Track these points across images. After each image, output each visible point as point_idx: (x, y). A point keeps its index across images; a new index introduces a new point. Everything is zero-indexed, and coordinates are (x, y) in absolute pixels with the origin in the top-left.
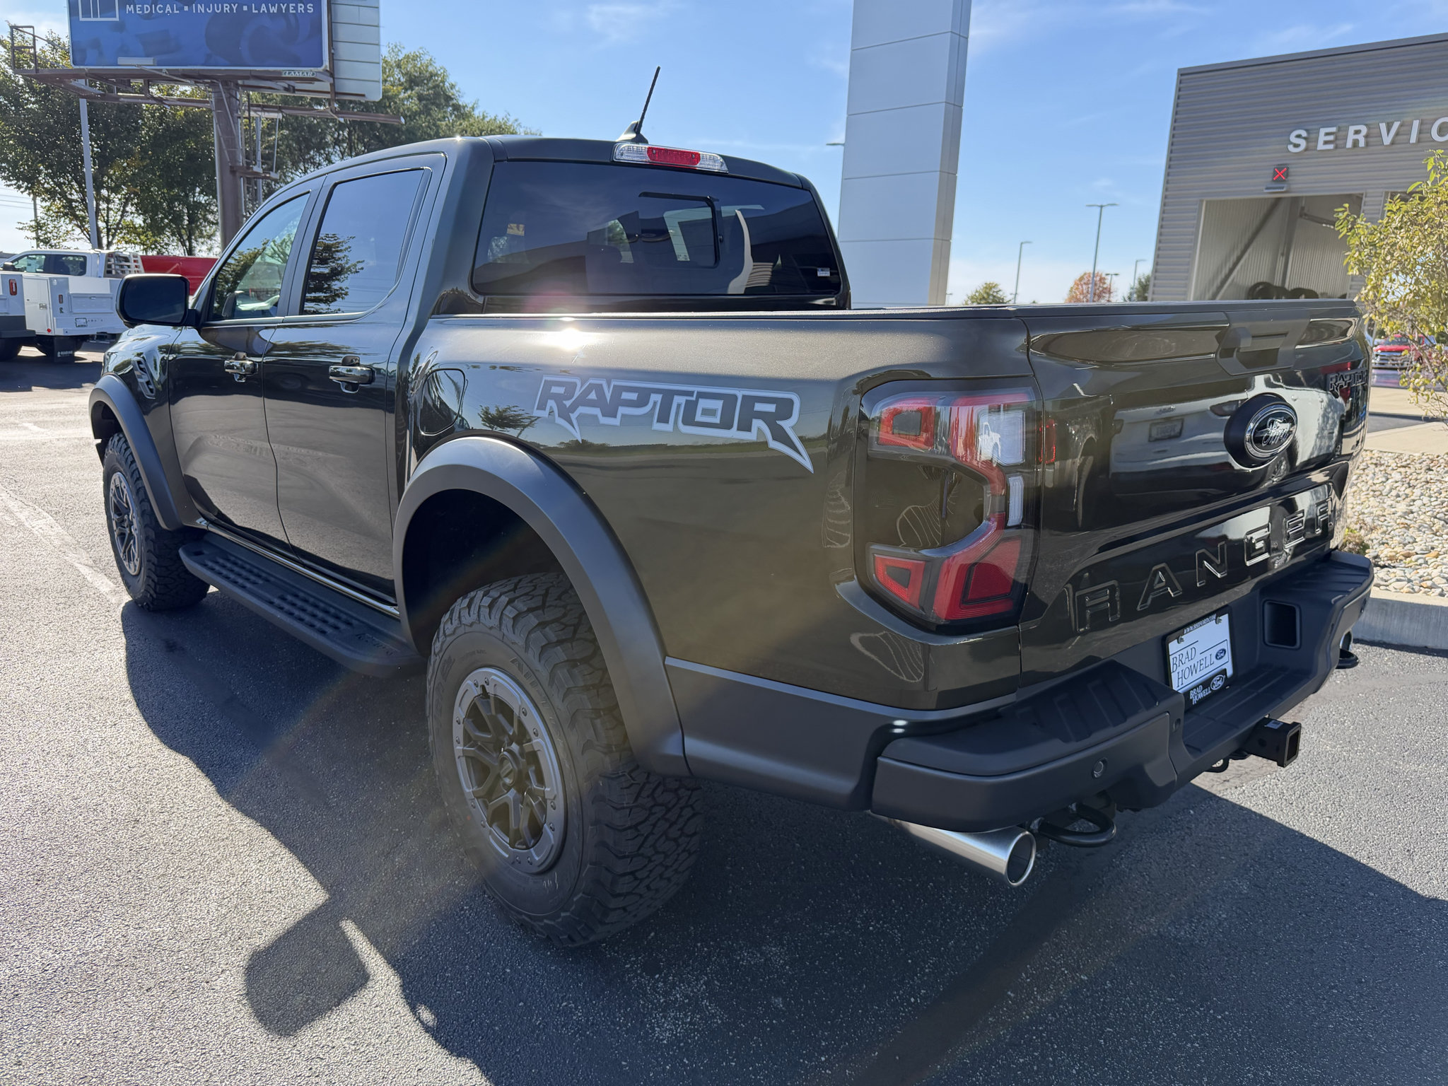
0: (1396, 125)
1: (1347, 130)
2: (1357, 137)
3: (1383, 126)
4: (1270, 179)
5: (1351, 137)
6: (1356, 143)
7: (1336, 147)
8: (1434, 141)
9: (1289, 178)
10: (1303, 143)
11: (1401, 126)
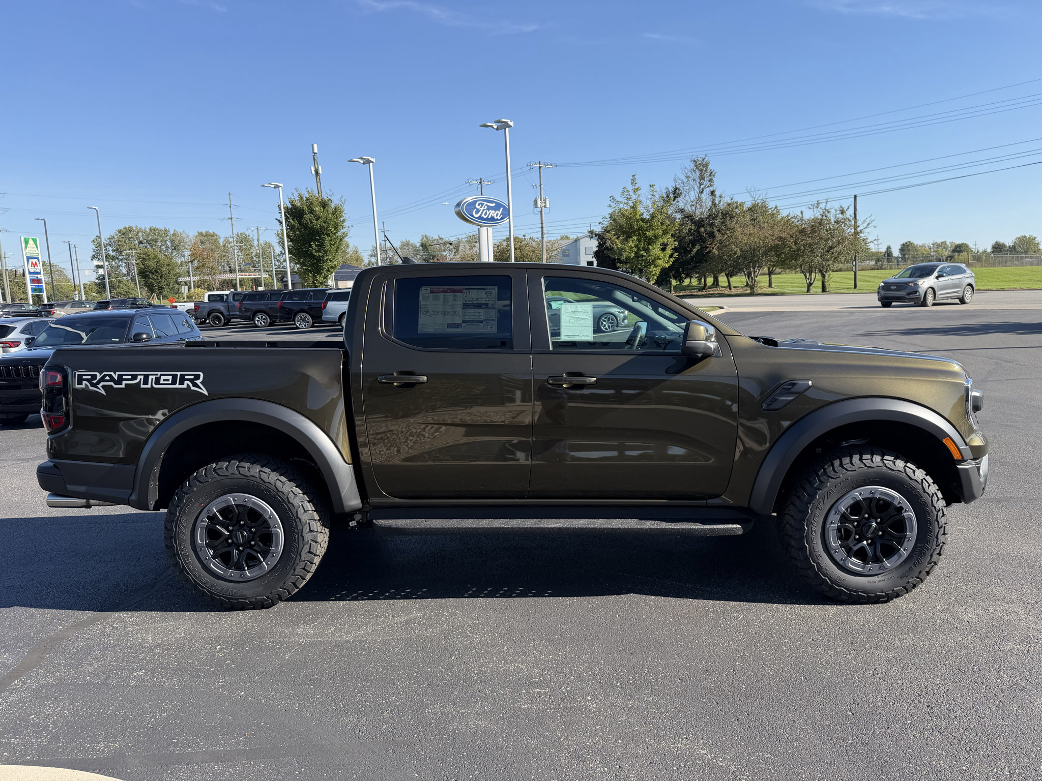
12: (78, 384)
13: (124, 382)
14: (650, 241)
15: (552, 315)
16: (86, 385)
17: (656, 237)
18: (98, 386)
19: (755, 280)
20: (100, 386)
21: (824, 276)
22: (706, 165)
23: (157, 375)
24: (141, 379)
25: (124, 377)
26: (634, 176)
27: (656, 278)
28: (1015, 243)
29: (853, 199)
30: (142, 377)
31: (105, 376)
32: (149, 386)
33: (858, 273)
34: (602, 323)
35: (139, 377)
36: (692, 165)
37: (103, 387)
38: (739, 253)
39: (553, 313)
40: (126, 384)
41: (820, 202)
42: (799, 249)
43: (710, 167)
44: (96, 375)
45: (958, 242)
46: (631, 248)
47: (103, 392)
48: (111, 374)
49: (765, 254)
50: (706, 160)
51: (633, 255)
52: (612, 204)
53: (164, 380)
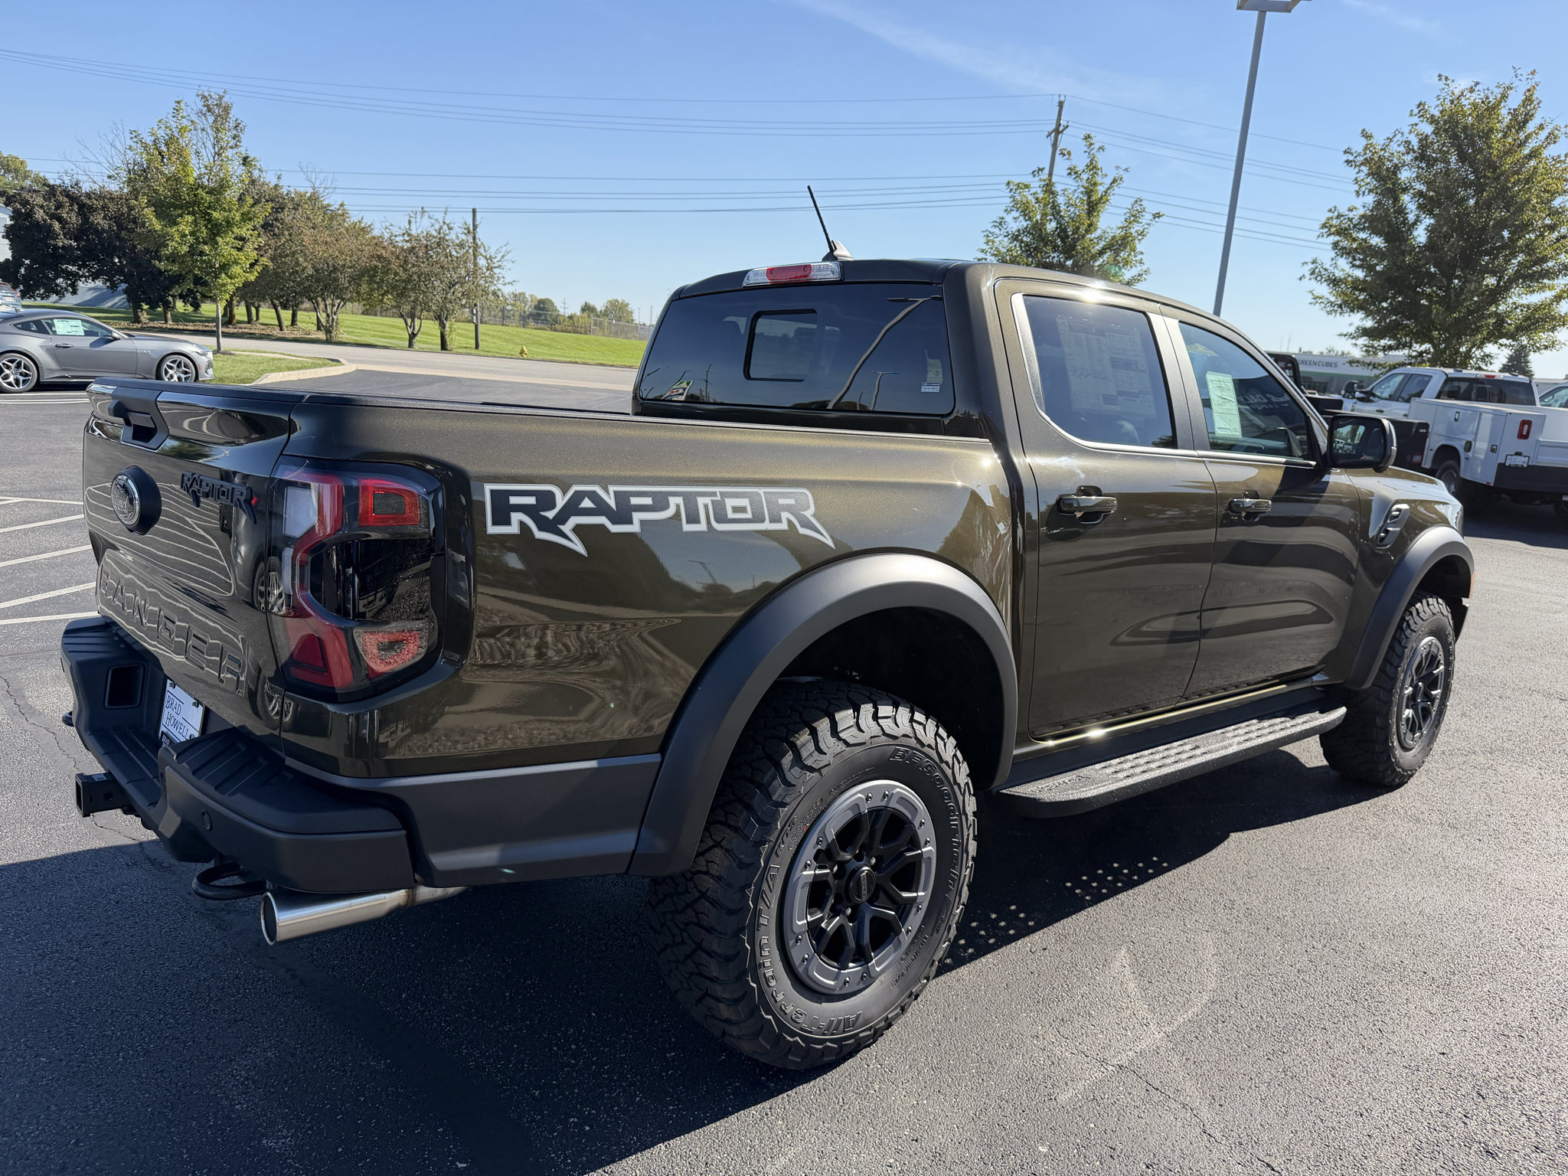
12: (494, 523)
13: (637, 517)
14: (216, 230)
15: (57, 346)
16: (522, 524)
17: (229, 223)
18: (561, 527)
19: (333, 319)
20: (567, 528)
21: (442, 325)
22: (227, 109)
23: (714, 494)
24: (678, 506)
25: (634, 501)
26: (179, 102)
27: (228, 296)
28: (607, 307)
29: (471, 214)
30: (680, 500)
31: (579, 496)
32: (702, 527)
33: (480, 326)
34: (166, 372)
35: (673, 501)
36: (200, 104)
37: (578, 530)
38: (310, 271)
39: (60, 343)
40: (643, 522)
41: (425, 209)
42: (409, 280)
43: (233, 114)
44: (551, 494)
45: (541, 296)
46: (184, 236)
47: (579, 547)
48: (594, 492)
49: (356, 280)
50: (224, 99)
51: (185, 248)
52: (134, 145)
53: (736, 510)
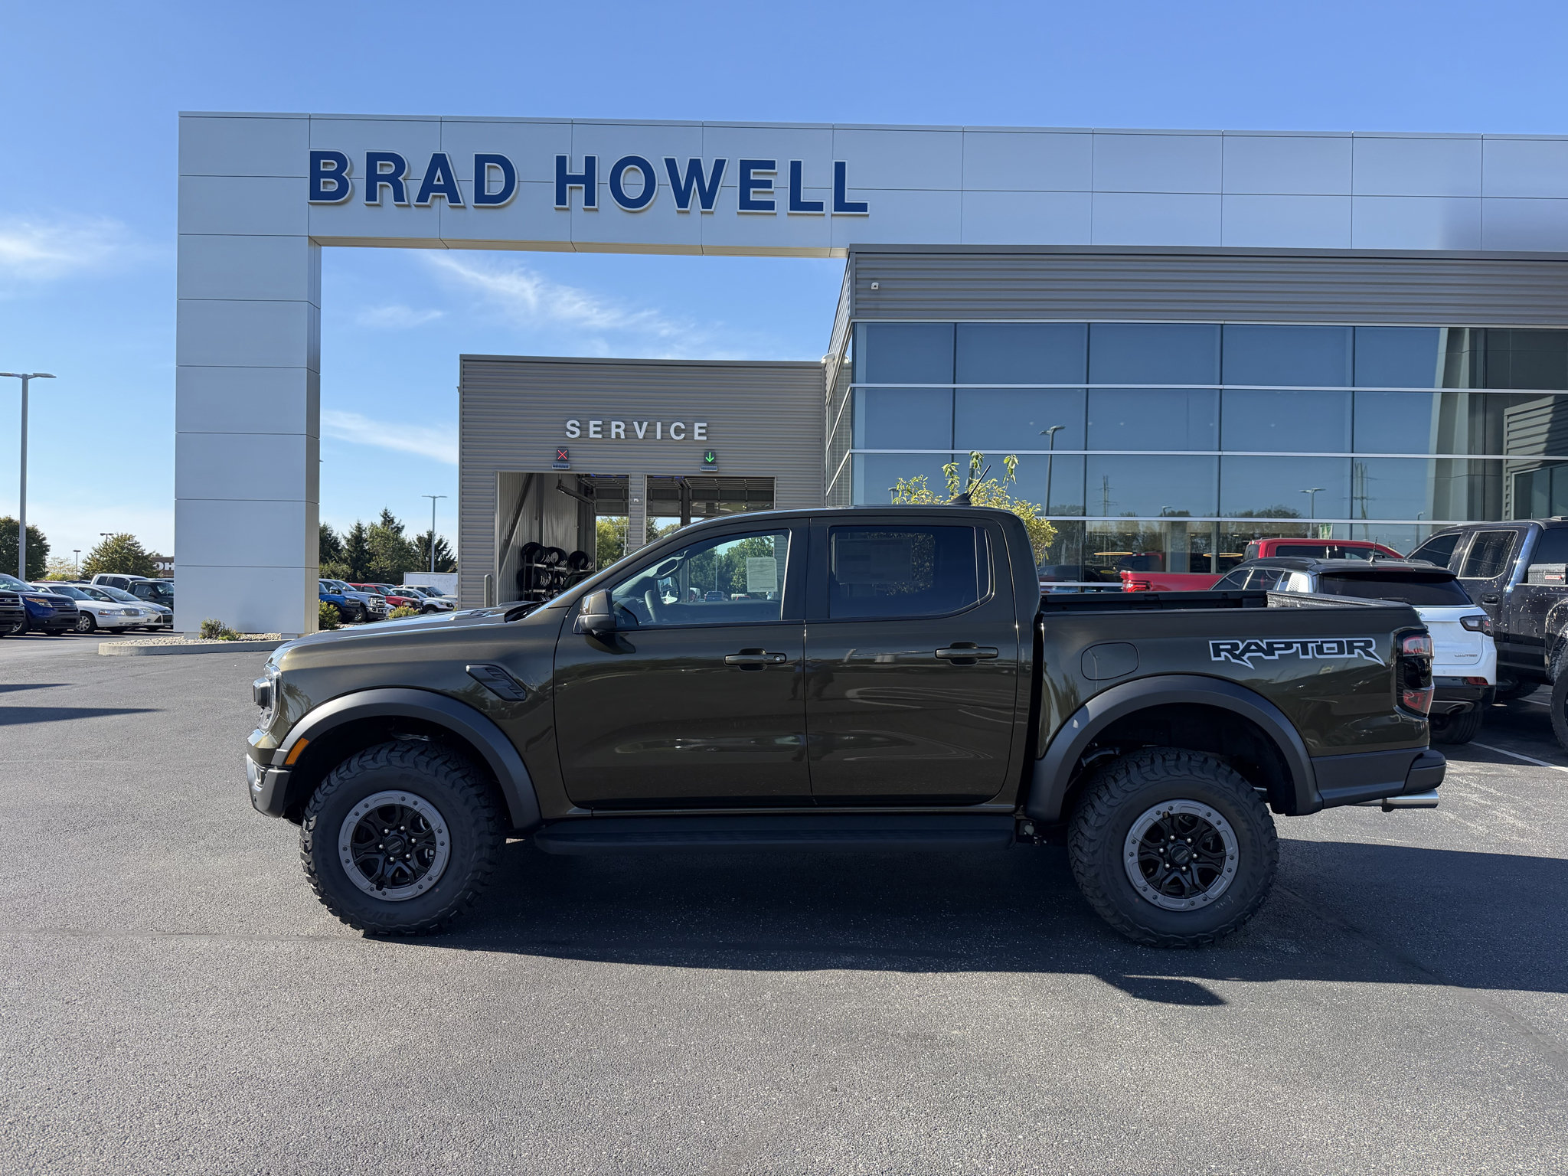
0: (645, 424)
1: (610, 424)
2: (617, 430)
3: (636, 424)
4: (555, 458)
5: (614, 430)
6: (618, 434)
7: (603, 437)
8: (673, 439)
9: (570, 459)
10: (578, 432)
11: (648, 425)
